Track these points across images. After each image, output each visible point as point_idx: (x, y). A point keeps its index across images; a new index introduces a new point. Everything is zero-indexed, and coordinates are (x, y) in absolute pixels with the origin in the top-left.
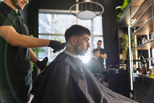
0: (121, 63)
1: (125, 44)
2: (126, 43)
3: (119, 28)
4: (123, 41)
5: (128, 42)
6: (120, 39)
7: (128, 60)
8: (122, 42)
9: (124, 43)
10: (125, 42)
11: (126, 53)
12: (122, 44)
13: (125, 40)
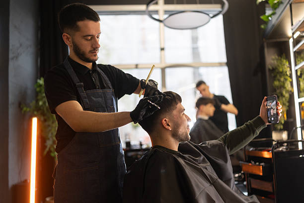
0: (276, 130)
1: (284, 83)
2: (286, 80)
3: (265, 45)
4: (278, 76)
5: (289, 79)
6: (269, 69)
7: (292, 120)
8: (274, 78)
9: (279, 80)
10: (282, 79)
11: (287, 104)
12: (276, 83)
13: (282, 74)
